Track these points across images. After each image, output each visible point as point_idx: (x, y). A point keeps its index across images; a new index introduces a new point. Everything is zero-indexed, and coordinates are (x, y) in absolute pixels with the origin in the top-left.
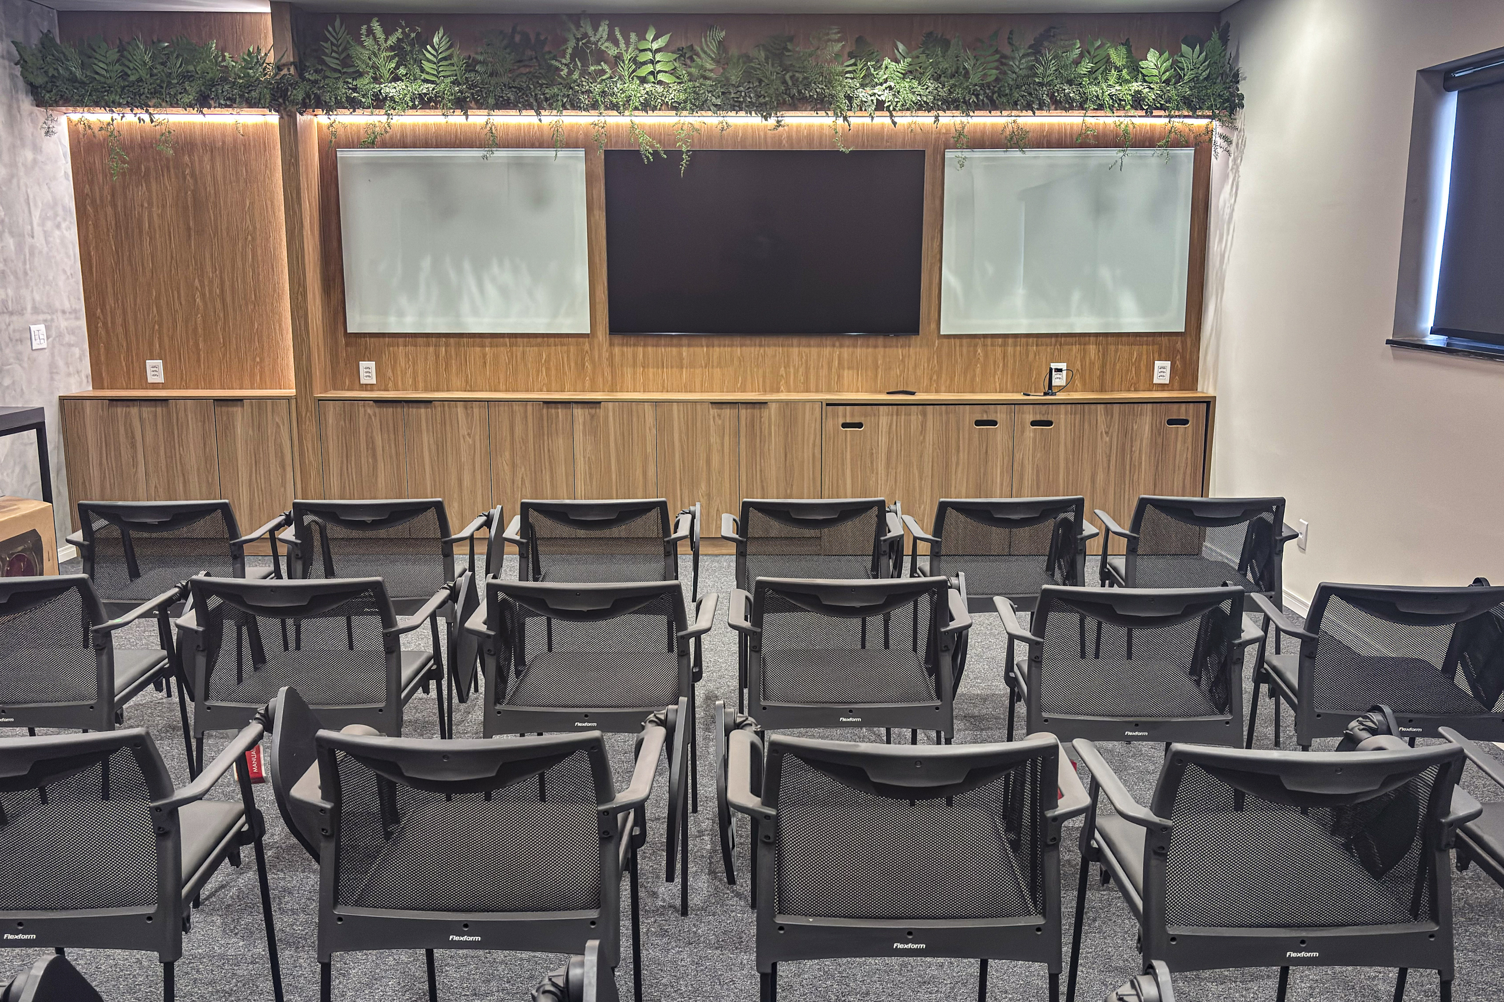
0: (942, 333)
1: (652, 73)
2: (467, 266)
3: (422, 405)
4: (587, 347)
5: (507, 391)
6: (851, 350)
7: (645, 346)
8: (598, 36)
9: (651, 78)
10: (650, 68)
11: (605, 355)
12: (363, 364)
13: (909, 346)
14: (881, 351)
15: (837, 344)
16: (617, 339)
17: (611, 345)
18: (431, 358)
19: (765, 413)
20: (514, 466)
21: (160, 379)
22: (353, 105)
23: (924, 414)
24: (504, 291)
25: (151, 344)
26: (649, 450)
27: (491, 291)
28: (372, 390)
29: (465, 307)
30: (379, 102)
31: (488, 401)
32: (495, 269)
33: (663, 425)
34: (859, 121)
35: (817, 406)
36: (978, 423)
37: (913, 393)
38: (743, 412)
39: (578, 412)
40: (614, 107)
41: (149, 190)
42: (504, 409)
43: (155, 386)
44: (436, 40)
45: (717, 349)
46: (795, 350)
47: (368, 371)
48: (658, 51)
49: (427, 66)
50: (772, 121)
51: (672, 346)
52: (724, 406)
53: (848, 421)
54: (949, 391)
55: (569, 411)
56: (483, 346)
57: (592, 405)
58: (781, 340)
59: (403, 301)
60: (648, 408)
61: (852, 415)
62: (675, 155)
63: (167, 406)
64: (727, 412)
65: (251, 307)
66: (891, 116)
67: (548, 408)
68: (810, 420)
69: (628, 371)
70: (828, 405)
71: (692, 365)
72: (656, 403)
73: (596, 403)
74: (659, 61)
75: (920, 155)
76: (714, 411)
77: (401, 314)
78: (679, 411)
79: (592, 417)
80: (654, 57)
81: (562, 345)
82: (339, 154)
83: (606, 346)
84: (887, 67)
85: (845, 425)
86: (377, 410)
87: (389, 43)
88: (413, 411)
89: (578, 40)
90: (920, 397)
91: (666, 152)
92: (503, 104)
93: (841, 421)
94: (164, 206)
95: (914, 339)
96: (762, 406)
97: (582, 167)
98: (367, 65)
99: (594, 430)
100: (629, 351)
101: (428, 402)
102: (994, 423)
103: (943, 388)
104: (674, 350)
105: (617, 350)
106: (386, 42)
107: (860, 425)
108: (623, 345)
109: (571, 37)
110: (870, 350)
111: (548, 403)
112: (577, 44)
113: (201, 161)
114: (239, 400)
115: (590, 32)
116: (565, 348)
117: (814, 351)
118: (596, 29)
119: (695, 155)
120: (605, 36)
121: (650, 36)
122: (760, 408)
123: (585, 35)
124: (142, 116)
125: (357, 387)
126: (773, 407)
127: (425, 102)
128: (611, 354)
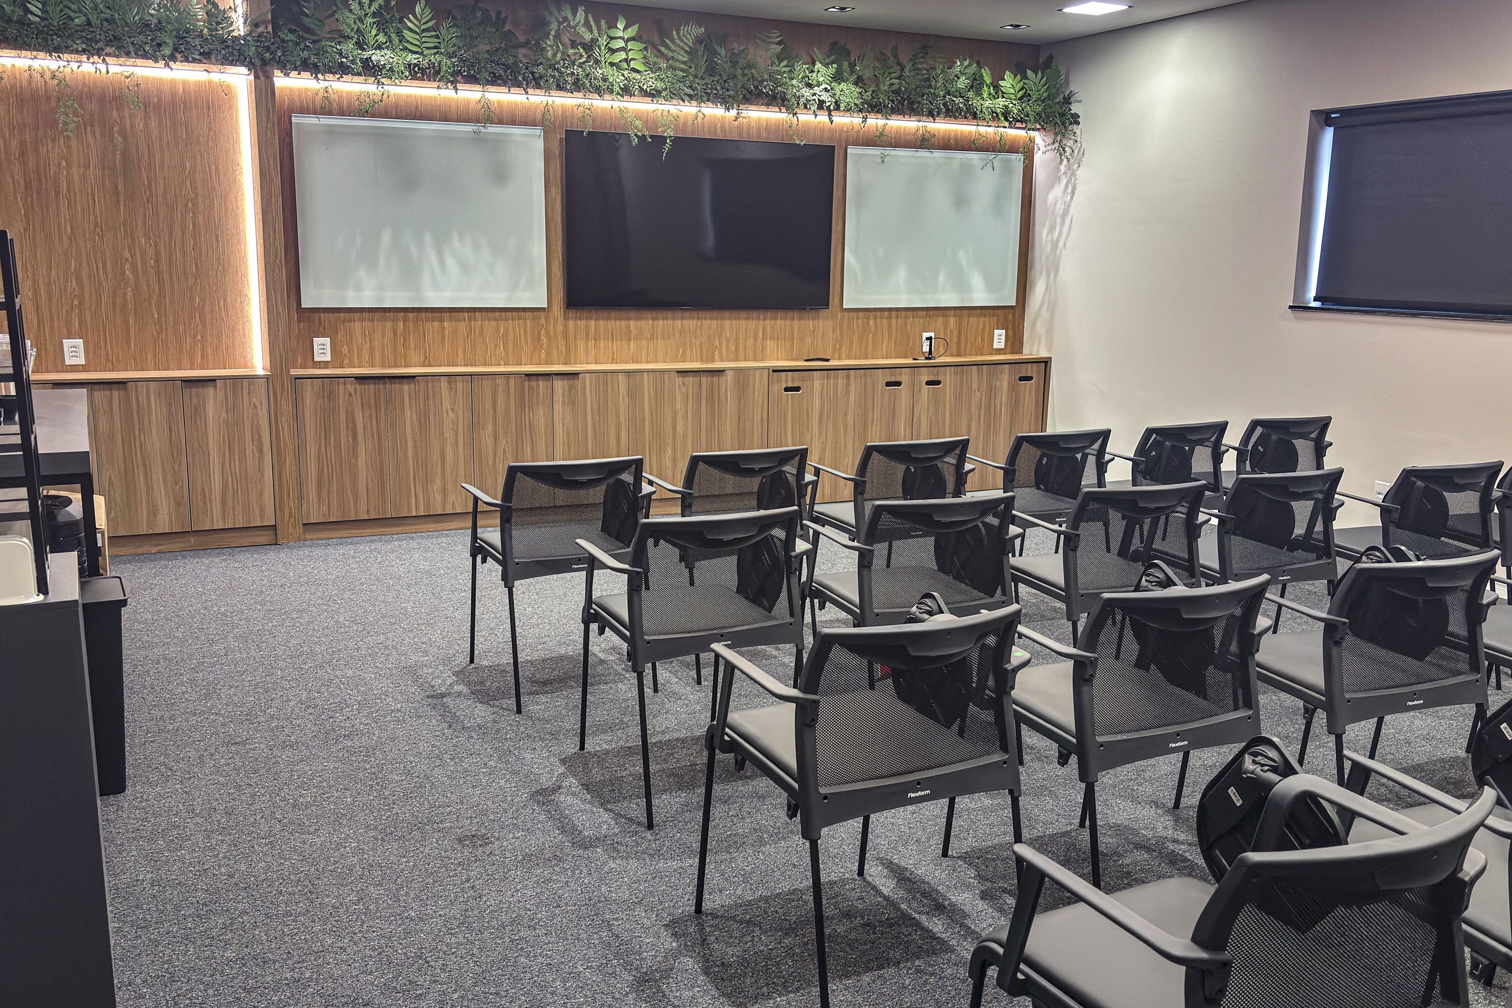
0: (844, 307)
1: (626, 60)
2: (428, 239)
3: (405, 381)
4: (543, 321)
5: (465, 365)
6: (772, 322)
7: (597, 319)
8: (577, 20)
9: (625, 65)
10: (622, 56)
11: (560, 328)
12: (317, 341)
13: (818, 319)
14: (796, 323)
15: (762, 317)
16: (572, 313)
17: (566, 318)
18: (389, 333)
19: (723, 380)
20: (496, 438)
21: (82, 361)
23: (848, 377)
24: (465, 267)
25: (68, 322)
26: (622, 419)
27: (451, 264)
28: (326, 368)
29: (426, 279)
30: (370, 69)
31: (471, 375)
32: (456, 243)
33: (634, 394)
34: (805, 118)
35: (766, 372)
36: (888, 384)
37: (828, 360)
38: (704, 379)
39: (558, 384)
40: (599, 91)
41: (68, 146)
42: (487, 383)
43: (73, 368)
44: (418, 9)
45: (661, 322)
46: (727, 323)
47: (322, 348)
48: (629, 40)
49: (407, 34)
50: (734, 112)
51: (621, 319)
52: (689, 374)
53: (790, 385)
54: (848, 358)
55: (549, 383)
56: (442, 321)
57: (570, 377)
58: (715, 313)
59: (362, 274)
60: (621, 378)
61: (793, 380)
62: (659, 140)
63: (126, 389)
64: (690, 380)
65: (191, 281)
66: (830, 115)
67: (529, 381)
68: (759, 383)
69: (581, 344)
70: (774, 371)
71: (639, 337)
72: (628, 373)
73: (575, 375)
74: (631, 50)
75: (831, 150)
76: (679, 380)
77: (358, 288)
78: (649, 380)
79: (571, 388)
80: (626, 45)
81: (519, 319)
82: (294, 120)
83: (561, 319)
84: (818, 71)
85: (787, 389)
86: (358, 387)
87: (373, 8)
88: (396, 387)
89: (560, 23)
90: (833, 363)
91: (651, 137)
92: (495, 80)
93: (784, 385)
95: (824, 313)
96: (720, 373)
97: (540, 144)
98: (352, 29)
99: (572, 401)
100: (582, 324)
101: (412, 377)
102: (898, 384)
103: (844, 355)
104: (624, 323)
105: (571, 323)
106: (369, 8)
107: (797, 389)
108: (576, 318)
109: (553, 20)
110: (788, 322)
111: (529, 375)
112: (559, 27)
114: (212, 381)
115: (570, 17)
116: (521, 321)
117: (743, 323)
118: (574, 14)
119: (677, 140)
120: (582, 22)
121: (621, 25)
122: (719, 376)
123: (566, 19)
124: (99, 66)
125: (310, 363)
126: (730, 375)
127: (417, 73)
128: (566, 327)
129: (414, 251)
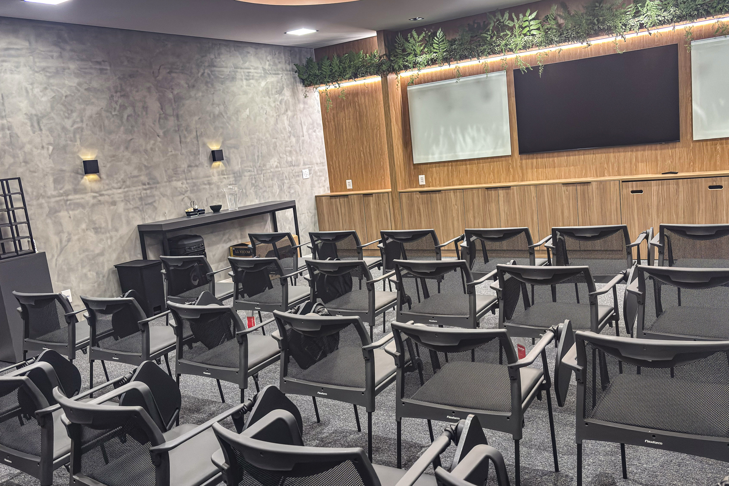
0: (694, 140)
1: (528, 31)
2: (458, 130)
3: (437, 193)
4: (510, 161)
5: (477, 184)
6: (642, 152)
7: (537, 158)
8: (504, 19)
9: (528, 34)
10: (527, 29)
11: (519, 164)
12: (420, 177)
13: (676, 148)
14: (659, 152)
15: (635, 150)
16: (524, 156)
17: (521, 159)
18: (446, 172)
19: (590, 187)
21: (351, 187)
22: (406, 68)
23: (678, 184)
24: (473, 139)
25: (347, 174)
26: (534, 208)
27: (469, 140)
28: (424, 187)
29: (458, 148)
30: (415, 65)
31: (463, 189)
32: (470, 130)
33: (540, 197)
34: (630, 36)
35: (617, 183)
36: (711, 187)
37: (676, 173)
38: (579, 187)
39: (501, 192)
40: (511, 50)
41: (345, 113)
42: (470, 192)
43: (349, 190)
44: (438, 34)
45: (572, 157)
46: (612, 155)
47: (422, 179)
48: (531, 20)
49: (435, 46)
50: (585, 44)
51: (549, 157)
52: (569, 185)
53: (634, 189)
54: (701, 170)
55: (497, 192)
56: (466, 165)
57: (507, 188)
58: (604, 150)
59: (434, 148)
60: (532, 188)
61: (637, 186)
62: (536, 68)
63: (348, 198)
64: (570, 188)
65: (380, 156)
66: (648, 30)
67: (488, 191)
68: (614, 190)
69: (530, 171)
70: (623, 182)
71: (560, 166)
72: (536, 185)
73: (509, 187)
74: (532, 25)
75: (675, 46)
76: (564, 188)
77: (433, 154)
78: (547, 189)
79: (507, 194)
80: (529, 24)
81: (499, 161)
82: (408, 89)
83: (519, 161)
84: (648, 5)
85: (633, 192)
86: (421, 195)
87: (420, 39)
88: (434, 195)
89: (495, 22)
90: (680, 174)
91: (532, 68)
92: (463, 57)
93: (631, 189)
94: (350, 119)
95: (678, 144)
96: (588, 184)
97: (505, 79)
98: (411, 50)
99: (508, 200)
100: (529, 161)
101: (439, 191)
102: (721, 187)
103: (697, 169)
104: (551, 159)
105: (524, 161)
106: (418, 39)
107: (641, 191)
108: (526, 159)
109: (492, 22)
110: (653, 152)
111: (487, 188)
112: (495, 24)
113: (361, 99)
114: (371, 194)
115: (500, 18)
116: (501, 162)
117: (622, 154)
118: (503, 16)
119: (545, 66)
120: (507, 18)
121: (527, 14)
122: (587, 185)
123: (498, 20)
124: (336, 85)
125: (418, 186)
126: (594, 184)
127: (433, 62)
128: (521, 163)
129: (453, 136)
